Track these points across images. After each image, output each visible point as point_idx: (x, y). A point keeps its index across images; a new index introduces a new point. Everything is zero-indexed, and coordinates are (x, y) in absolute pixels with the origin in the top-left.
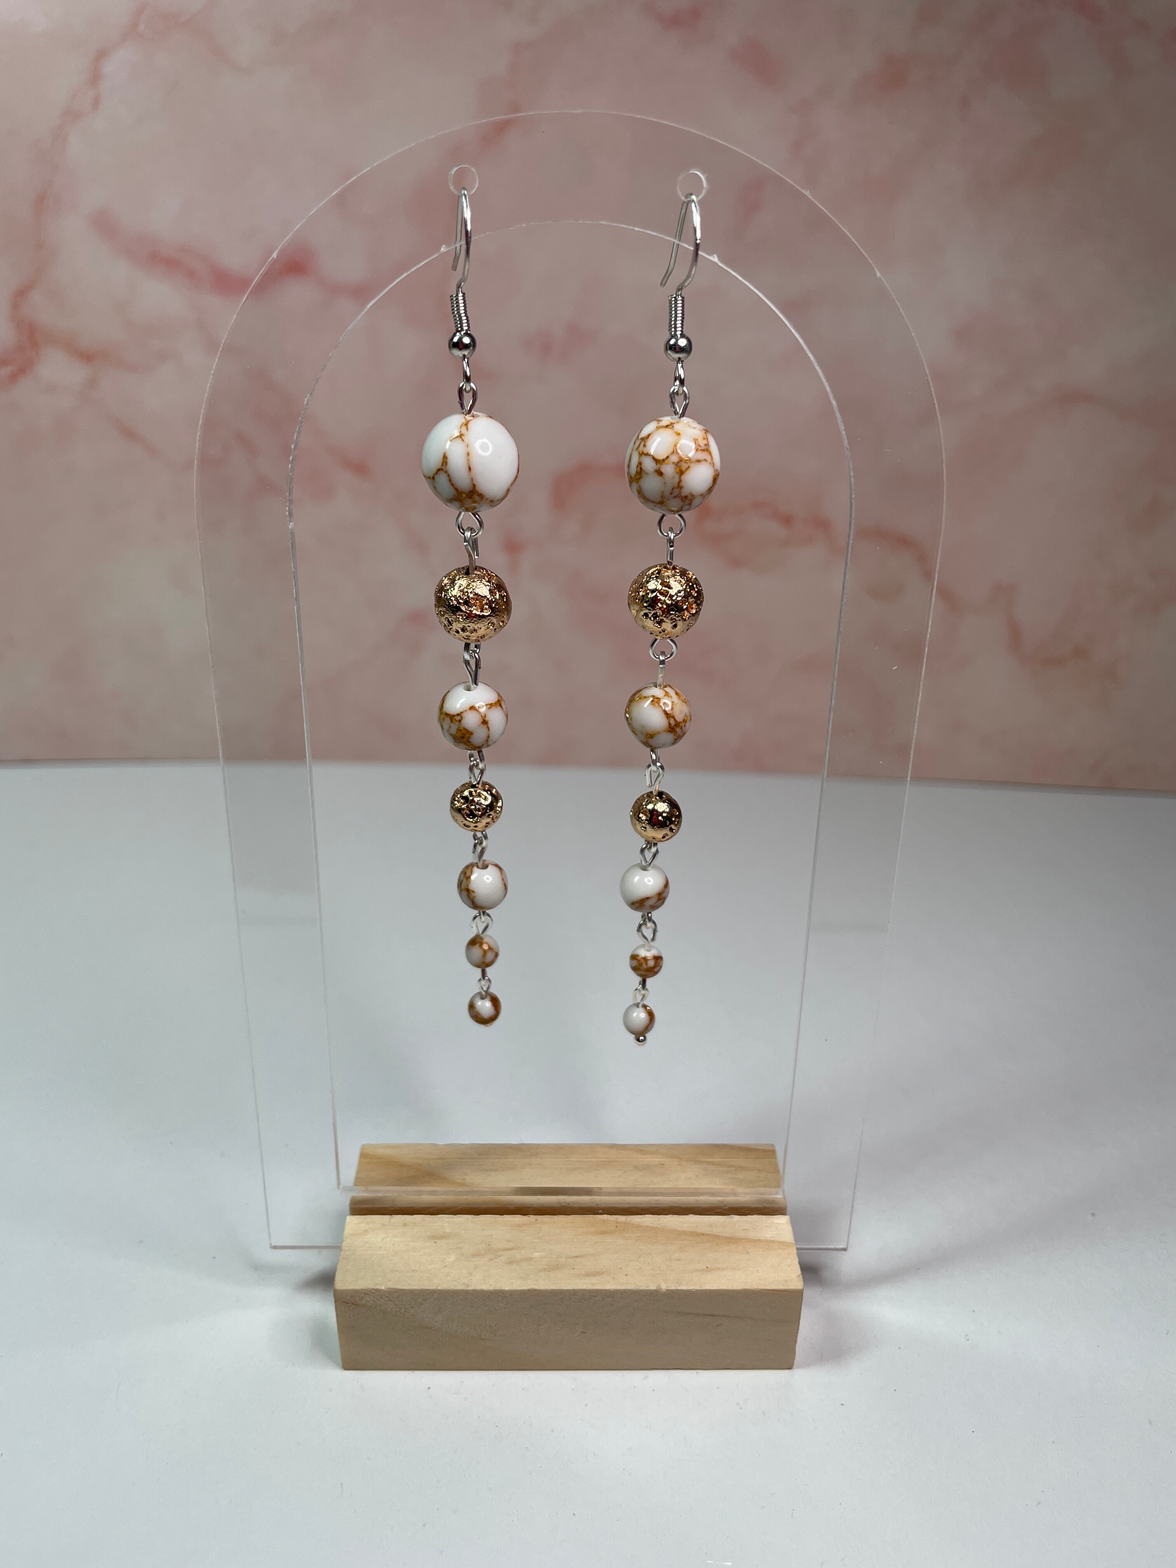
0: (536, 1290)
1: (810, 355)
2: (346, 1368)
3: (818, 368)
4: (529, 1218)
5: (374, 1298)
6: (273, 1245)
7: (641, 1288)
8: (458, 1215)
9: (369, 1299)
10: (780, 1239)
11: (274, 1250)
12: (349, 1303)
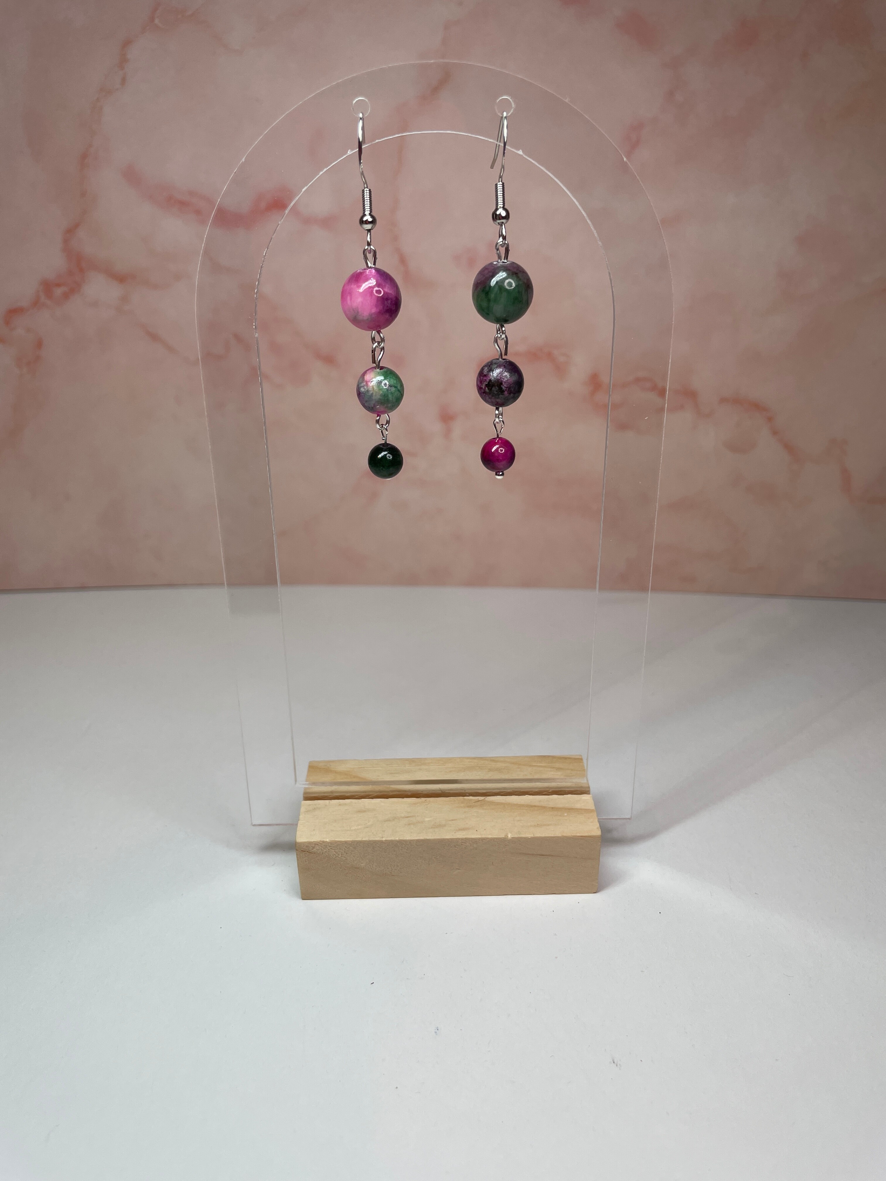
0: (427, 839)
1: (584, 213)
2: (304, 899)
3: (588, 221)
4: (421, 800)
5: (321, 847)
6: (253, 824)
7: (495, 837)
8: (374, 799)
9: (318, 847)
10: (587, 808)
11: (254, 827)
12: (305, 851)
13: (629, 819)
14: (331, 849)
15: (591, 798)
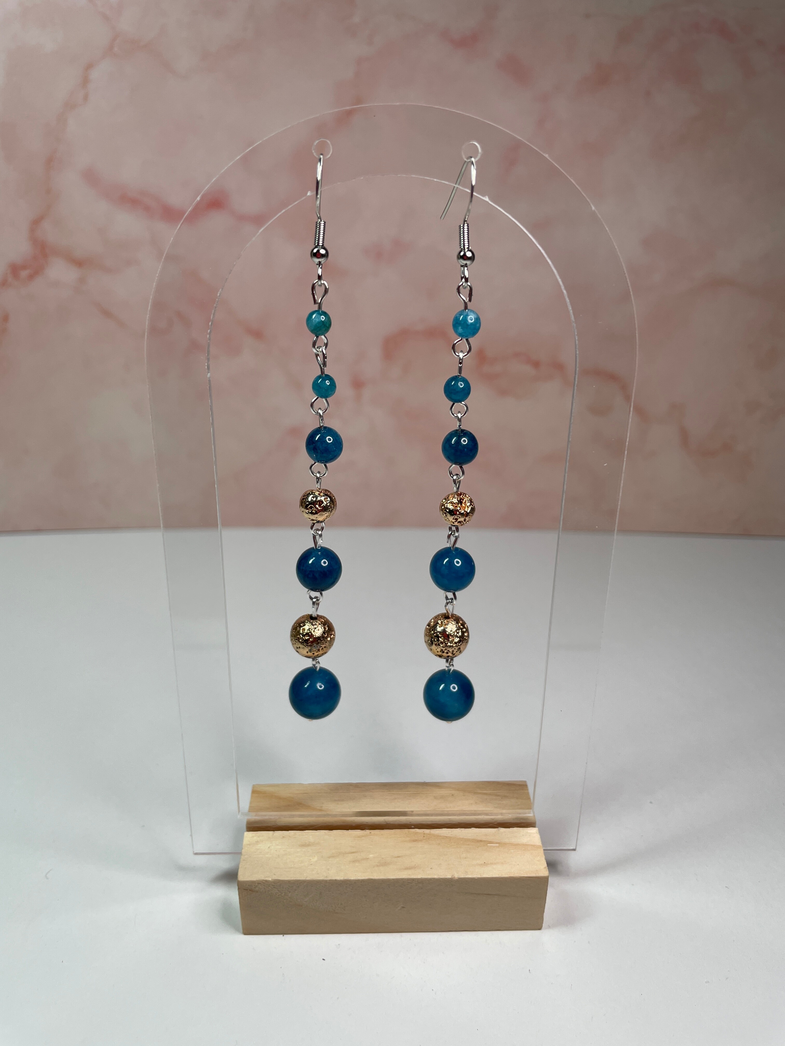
0: (372, 879)
1: (548, 260)
2: (245, 934)
3: (553, 268)
4: (365, 832)
5: (264, 886)
6: (195, 852)
7: (441, 877)
8: (318, 831)
10: (533, 843)
11: (196, 855)
12: (247, 890)
13: (574, 850)
14: (274, 888)
15: (538, 832)
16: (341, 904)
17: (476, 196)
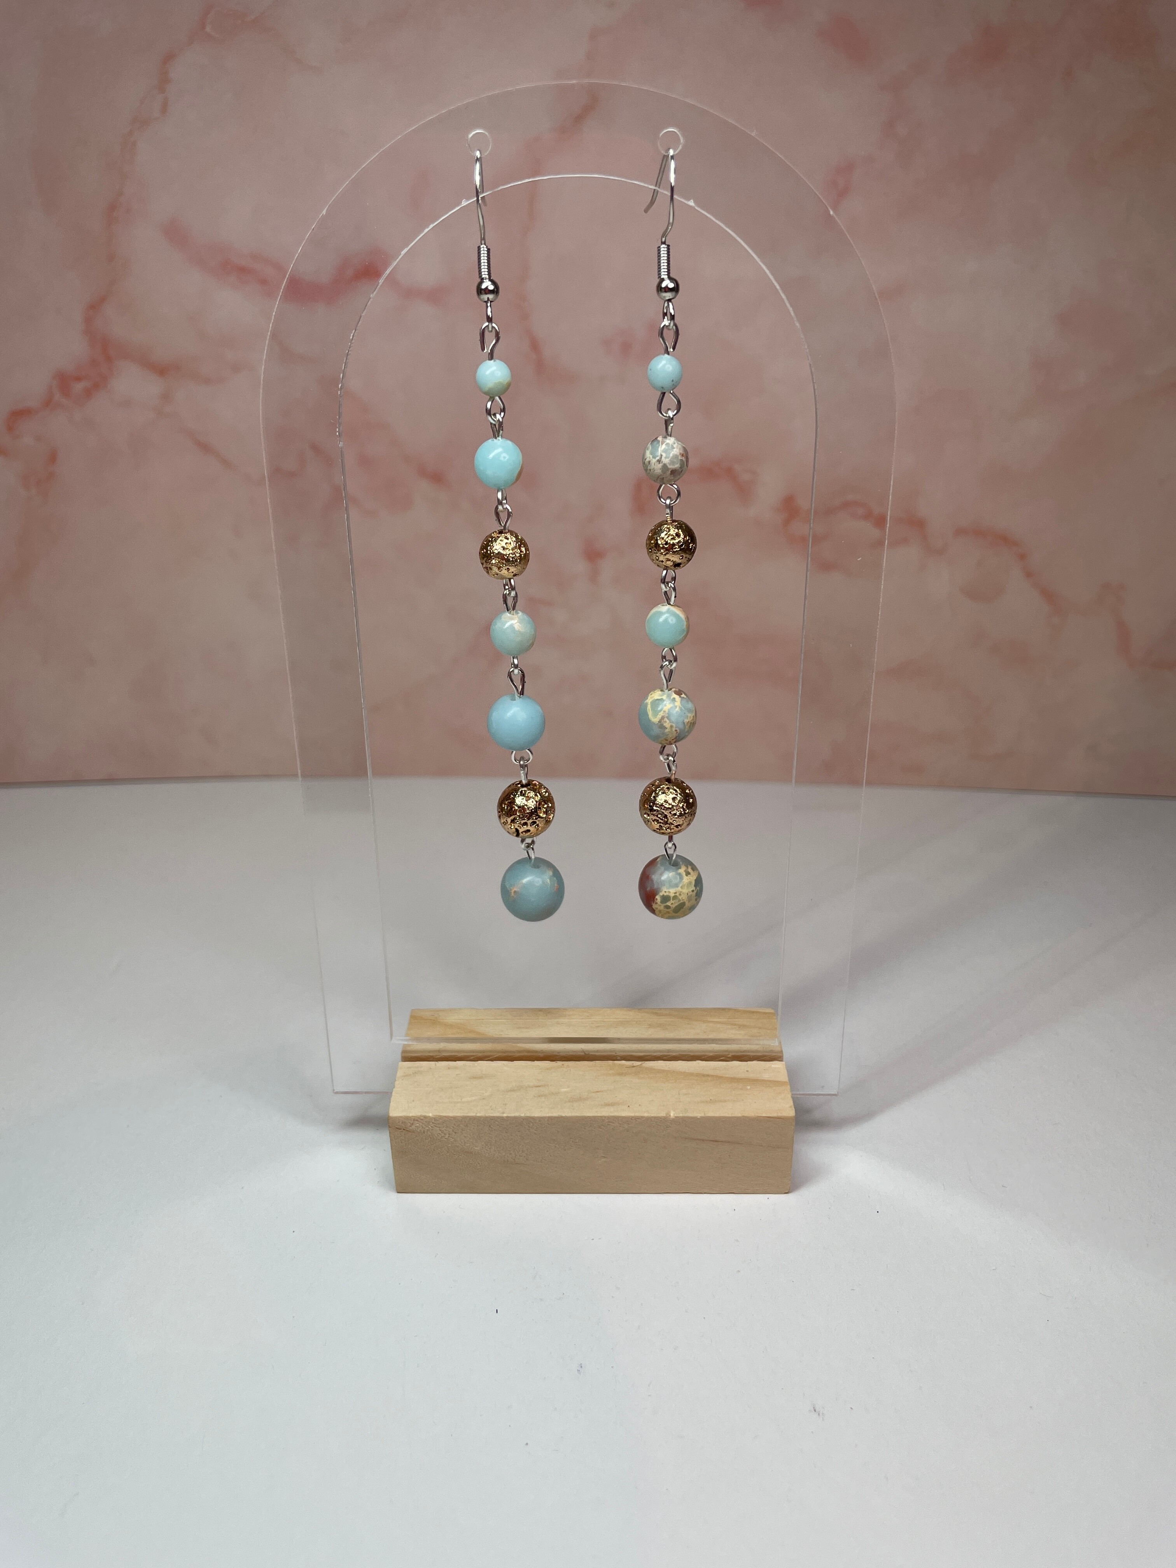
0: (562, 1117)
1: (775, 283)
2: (399, 1191)
3: (782, 294)
4: (556, 1064)
5: (422, 1123)
6: (335, 1091)
7: (652, 1115)
8: (495, 1062)
9: (418, 1125)
10: (777, 1080)
11: (337, 1095)
12: (400, 1129)
13: (835, 1095)
14: (435, 1126)
15: (784, 1066)
16: (523, 1151)
17: (676, 199)
